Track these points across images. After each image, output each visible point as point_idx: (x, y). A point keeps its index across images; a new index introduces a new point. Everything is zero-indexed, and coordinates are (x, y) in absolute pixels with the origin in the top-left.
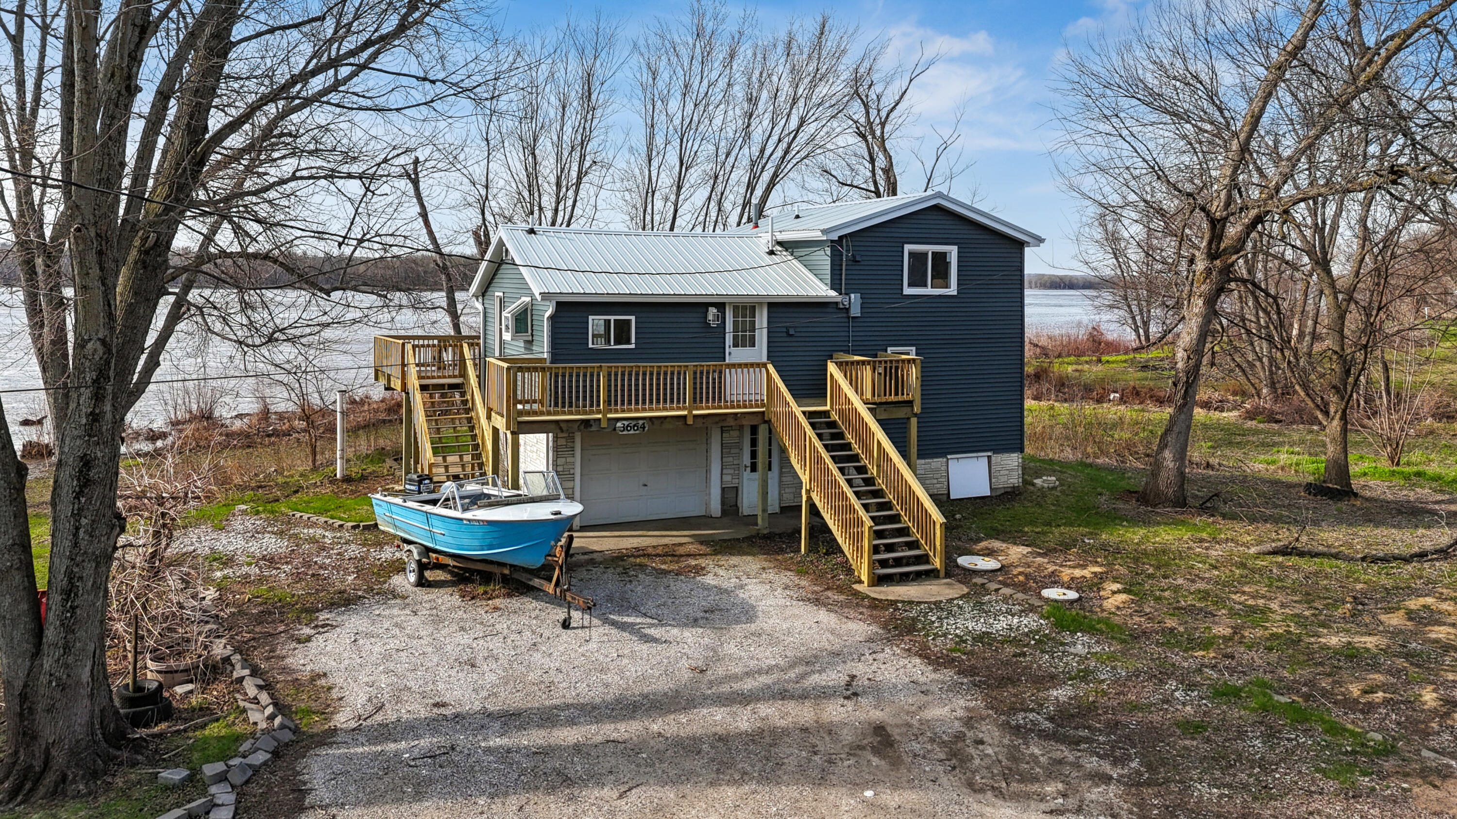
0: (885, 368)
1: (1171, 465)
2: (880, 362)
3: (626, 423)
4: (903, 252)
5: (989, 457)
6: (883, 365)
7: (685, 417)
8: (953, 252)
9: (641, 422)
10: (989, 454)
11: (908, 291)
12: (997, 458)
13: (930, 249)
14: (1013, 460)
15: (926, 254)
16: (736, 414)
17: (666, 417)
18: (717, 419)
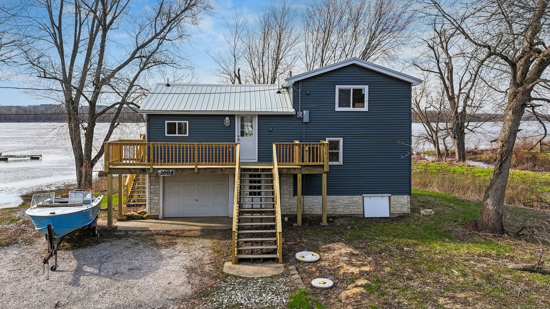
0: (309, 148)
1: (491, 208)
2: (306, 145)
3: (163, 171)
4: (335, 89)
5: (389, 197)
6: (308, 146)
7: (194, 169)
8: (366, 89)
9: (171, 171)
10: (389, 195)
11: (338, 109)
12: (394, 198)
13: (352, 87)
14: (405, 199)
15: (350, 90)
16: (222, 168)
17: (184, 169)
18: (212, 170)
